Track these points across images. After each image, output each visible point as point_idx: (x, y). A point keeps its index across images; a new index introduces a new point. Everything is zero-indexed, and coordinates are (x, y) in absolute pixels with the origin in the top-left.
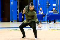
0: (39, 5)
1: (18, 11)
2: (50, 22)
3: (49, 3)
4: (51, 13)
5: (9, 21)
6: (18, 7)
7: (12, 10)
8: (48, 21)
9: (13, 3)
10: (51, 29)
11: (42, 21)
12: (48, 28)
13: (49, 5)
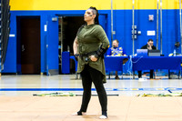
0: (114, 33)
1: (61, 47)
2: (140, 76)
3: (137, 30)
4: (142, 54)
5: (37, 72)
6: (61, 38)
7: (46, 46)
8: (136, 72)
9: (48, 28)
10: (142, 93)
11: (121, 74)
12: (134, 90)
13: (137, 34)
